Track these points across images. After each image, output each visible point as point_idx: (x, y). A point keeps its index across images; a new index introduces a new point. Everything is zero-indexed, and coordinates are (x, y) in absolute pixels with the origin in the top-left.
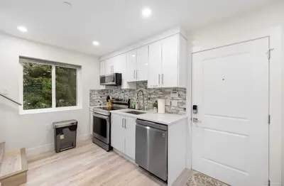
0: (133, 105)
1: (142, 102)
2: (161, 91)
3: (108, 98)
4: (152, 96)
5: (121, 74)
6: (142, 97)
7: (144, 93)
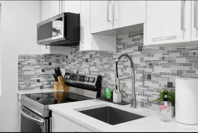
0: (108, 91)
1: (129, 84)
2: (185, 55)
3: (58, 73)
4: (158, 70)
5: (78, 16)
6: (129, 70)
7: (136, 61)
